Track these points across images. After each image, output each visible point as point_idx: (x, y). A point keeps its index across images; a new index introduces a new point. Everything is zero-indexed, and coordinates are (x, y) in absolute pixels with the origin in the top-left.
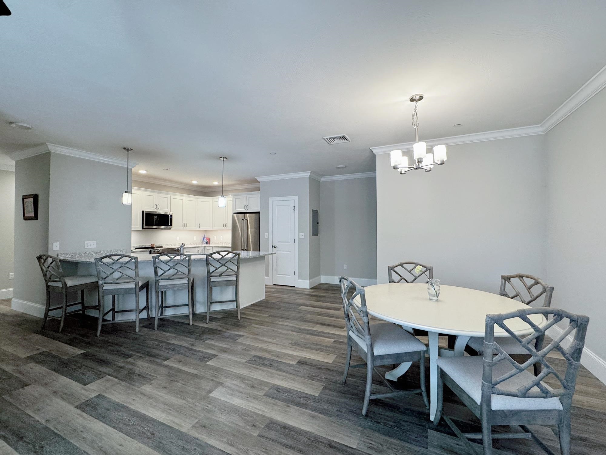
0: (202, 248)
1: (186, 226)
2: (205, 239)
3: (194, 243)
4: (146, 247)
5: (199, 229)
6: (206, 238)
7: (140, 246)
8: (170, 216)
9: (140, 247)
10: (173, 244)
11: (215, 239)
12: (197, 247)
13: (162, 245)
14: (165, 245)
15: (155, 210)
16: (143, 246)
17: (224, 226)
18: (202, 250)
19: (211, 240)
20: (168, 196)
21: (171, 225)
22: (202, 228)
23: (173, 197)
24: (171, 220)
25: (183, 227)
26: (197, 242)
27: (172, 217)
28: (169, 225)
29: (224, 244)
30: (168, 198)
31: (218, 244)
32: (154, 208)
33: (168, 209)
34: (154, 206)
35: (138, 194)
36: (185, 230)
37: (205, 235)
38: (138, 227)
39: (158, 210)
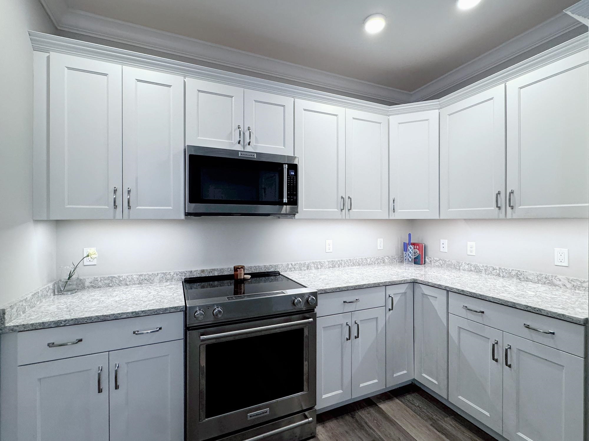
0: (402, 289)
1: (347, 206)
2: (411, 248)
5: (391, 218)
6: (414, 244)
7: (203, 271)
8: (286, 167)
10: (313, 263)
11: (446, 250)
12: (386, 285)
13: (275, 266)
14: (288, 265)
15: (238, 148)
16: (214, 270)
17: (501, 203)
18: (405, 293)
19: (430, 252)
20: (288, 101)
21: (293, 201)
22: (402, 213)
23: (302, 103)
24: (293, 182)
25: (340, 210)
26: (387, 257)
27: (294, 171)
28: (284, 201)
29: (483, 272)
30: (284, 106)
31: (459, 269)
32: (232, 140)
33: (284, 146)
34: (231, 133)
35: (170, 86)
36: (346, 218)
37: (410, 235)
38: (170, 208)
39: (248, 146)
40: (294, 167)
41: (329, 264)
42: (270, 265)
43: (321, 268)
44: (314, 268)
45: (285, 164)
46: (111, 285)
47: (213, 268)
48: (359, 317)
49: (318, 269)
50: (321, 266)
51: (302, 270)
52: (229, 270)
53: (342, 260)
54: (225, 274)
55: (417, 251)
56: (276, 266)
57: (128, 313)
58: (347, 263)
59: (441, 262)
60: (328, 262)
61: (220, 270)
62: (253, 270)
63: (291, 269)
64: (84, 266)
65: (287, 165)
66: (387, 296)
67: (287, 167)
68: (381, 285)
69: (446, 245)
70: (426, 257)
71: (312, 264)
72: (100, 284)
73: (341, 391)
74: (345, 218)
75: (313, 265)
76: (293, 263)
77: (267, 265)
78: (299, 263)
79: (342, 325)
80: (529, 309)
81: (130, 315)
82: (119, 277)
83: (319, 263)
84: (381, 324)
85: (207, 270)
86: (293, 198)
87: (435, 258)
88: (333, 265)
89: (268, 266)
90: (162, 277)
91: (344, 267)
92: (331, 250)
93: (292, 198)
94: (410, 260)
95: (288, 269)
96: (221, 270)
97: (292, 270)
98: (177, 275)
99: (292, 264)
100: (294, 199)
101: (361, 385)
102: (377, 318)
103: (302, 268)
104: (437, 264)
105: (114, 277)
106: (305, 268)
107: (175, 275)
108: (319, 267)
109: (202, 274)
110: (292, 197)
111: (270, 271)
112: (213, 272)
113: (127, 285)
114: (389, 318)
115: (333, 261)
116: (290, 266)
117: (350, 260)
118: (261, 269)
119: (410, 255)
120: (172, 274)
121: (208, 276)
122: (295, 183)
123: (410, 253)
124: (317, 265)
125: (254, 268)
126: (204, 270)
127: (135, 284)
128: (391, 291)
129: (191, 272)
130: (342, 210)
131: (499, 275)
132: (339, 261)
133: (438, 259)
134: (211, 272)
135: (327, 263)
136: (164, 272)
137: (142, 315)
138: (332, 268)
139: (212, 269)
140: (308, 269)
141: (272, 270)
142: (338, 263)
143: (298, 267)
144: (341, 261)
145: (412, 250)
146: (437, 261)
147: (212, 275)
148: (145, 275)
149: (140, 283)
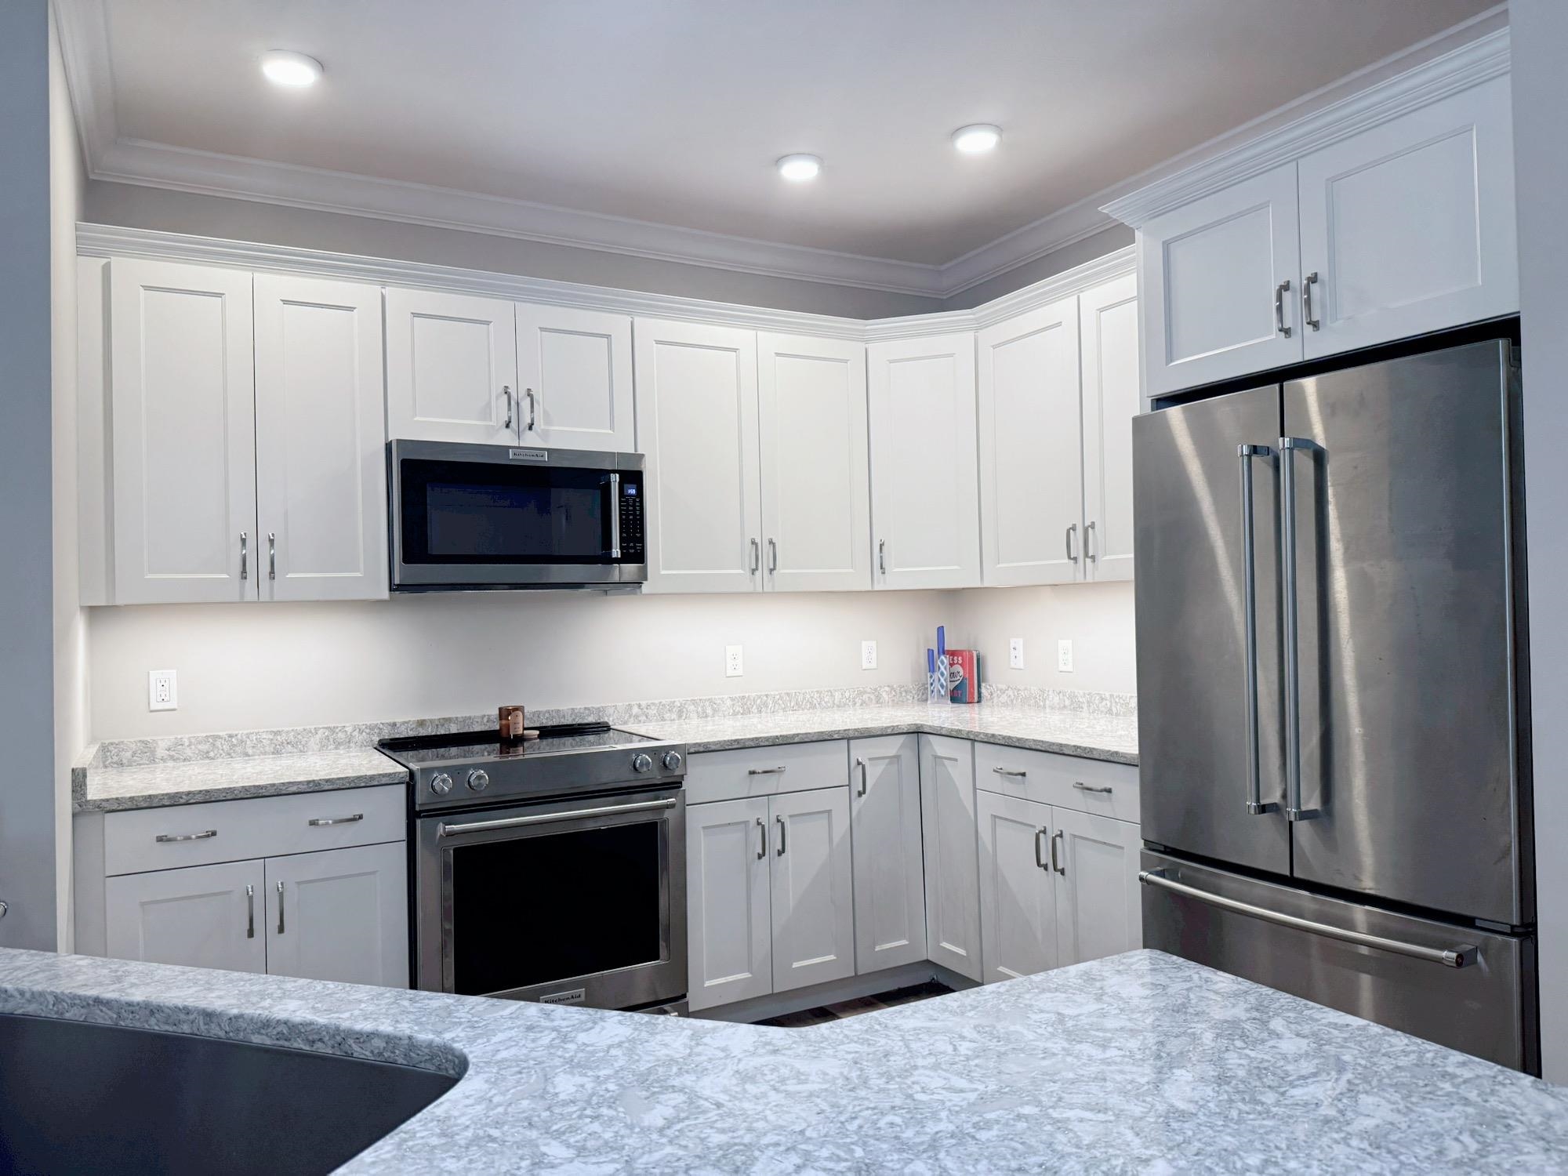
0: (891, 747)
1: (767, 561)
2: (943, 663)
3: (861, 693)
4: (477, 728)
5: (876, 588)
6: (953, 653)
7: (421, 723)
8: (615, 479)
9: (423, 732)
10: (694, 702)
11: (1020, 663)
12: (848, 737)
14: (630, 706)
15: (505, 439)
16: (448, 720)
17: (1077, 549)
18: (897, 757)
19: (992, 670)
21: (635, 552)
22: (902, 576)
23: (651, 326)
24: (635, 510)
25: (748, 573)
26: (887, 689)
27: (635, 486)
28: (614, 555)
29: (1085, 706)
30: (608, 337)
31: (1044, 707)
32: (491, 421)
33: (612, 427)
34: (489, 404)
35: (351, 309)
36: (765, 590)
37: (941, 630)
38: (358, 575)
39: (528, 432)
40: (634, 478)
41: (733, 705)
42: (585, 708)
43: (713, 716)
44: (695, 715)
45: (614, 472)
46: (212, 754)
47: (447, 716)
48: (785, 807)
49: (706, 716)
50: (715, 711)
51: (665, 720)
52: (485, 720)
53: (767, 696)
54: (476, 730)
55: (960, 669)
56: (600, 711)
57: (300, 782)
58: (781, 702)
59: (1010, 692)
60: (732, 699)
61: (464, 721)
62: (544, 721)
63: (637, 716)
64: (151, 711)
65: (617, 475)
66: (853, 763)
67: (618, 480)
68: (836, 736)
69: (1020, 652)
70: (983, 685)
71: (689, 705)
72: (189, 752)
73: (746, 975)
74: (761, 590)
75: (692, 707)
76: (644, 703)
77: (579, 707)
78: (657, 702)
79: (746, 823)
80: (1079, 752)
81: (303, 788)
82: (231, 736)
83: (707, 703)
84: (841, 826)
85: (431, 721)
86: (634, 547)
87: (1000, 686)
88: (745, 707)
89: (581, 711)
90: (327, 738)
91: (773, 712)
92: (739, 672)
93: (632, 548)
94: (943, 692)
95: (630, 716)
96: (465, 719)
97: (640, 719)
98: (361, 732)
99: (639, 706)
100: (636, 550)
101: (795, 965)
102: (829, 812)
103: (667, 716)
104: (1004, 698)
105: (219, 737)
106: (674, 716)
107: (356, 733)
108: (709, 711)
109: (420, 729)
110: (632, 544)
111: (586, 721)
112: (446, 726)
113: (247, 755)
114: (859, 812)
115: (744, 697)
116: (635, 710)
117: (788, 694)
118: (564, 716)
119: (942, 680)
120: (349, 730)
121: (433, 734)
122: (638, 513)
123: (942, 674)
124: (702, 707)
125: (547, 715)
126: (424, 720)
127: (265, 753)
128: (862, 751)
129: (394, 724)
130: (753, 571)
131: (1110, 711)
132: (759, 697)
133: (1004, 687)
134: (443, 725)
135: (729, 703)
136: (332, 725)
137: (326, 788)
138: (742, 714)
139: (444, 719)
140: (680, 717)
141: (591, 719)
142: (759, 701)
143: (655, 712)
144: (765, 698)
145: (945, 669)
146: (1003, 692)
147: (443, 732)
148: (288, 732)
149: (276, 752)
